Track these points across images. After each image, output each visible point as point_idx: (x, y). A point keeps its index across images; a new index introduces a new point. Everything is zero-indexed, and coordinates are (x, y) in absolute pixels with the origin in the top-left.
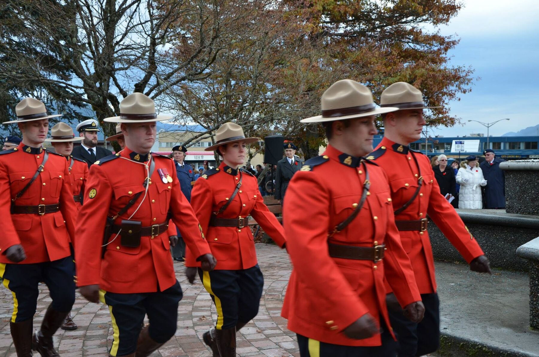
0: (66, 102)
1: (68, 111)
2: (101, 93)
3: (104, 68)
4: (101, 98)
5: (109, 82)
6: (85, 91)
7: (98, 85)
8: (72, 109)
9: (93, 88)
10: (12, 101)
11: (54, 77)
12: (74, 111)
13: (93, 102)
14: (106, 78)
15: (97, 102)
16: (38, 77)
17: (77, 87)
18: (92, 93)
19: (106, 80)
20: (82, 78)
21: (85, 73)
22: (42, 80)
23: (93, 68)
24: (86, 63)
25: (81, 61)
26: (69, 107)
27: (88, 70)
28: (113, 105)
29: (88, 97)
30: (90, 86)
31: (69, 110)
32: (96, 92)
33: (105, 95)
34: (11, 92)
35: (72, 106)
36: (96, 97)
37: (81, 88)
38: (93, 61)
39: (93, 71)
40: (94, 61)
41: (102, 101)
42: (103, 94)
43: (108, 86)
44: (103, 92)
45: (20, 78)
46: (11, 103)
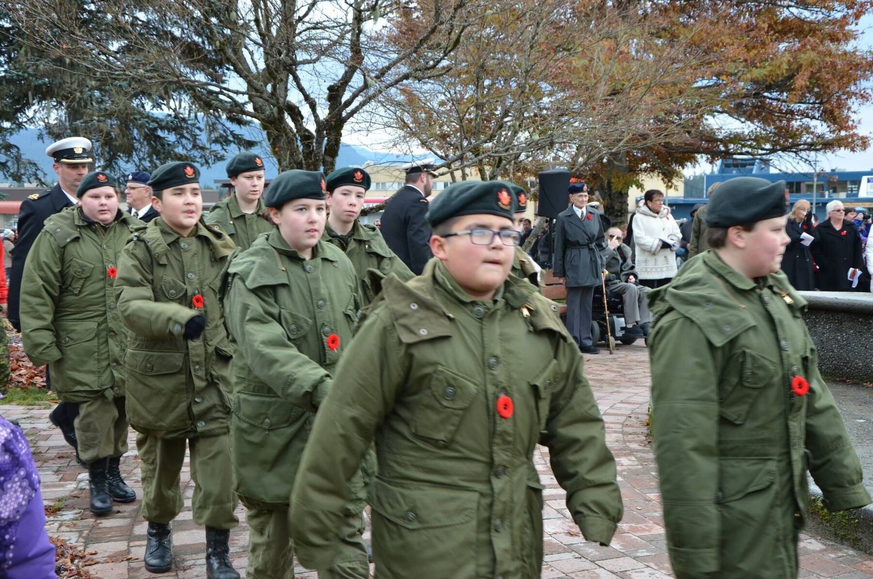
0: (218, 118)
1: (222, 132)
2: (274, 101)
3: (279, 61)
4: (275, 110)
5: (287, 82)
6: (250, 98)
7: (269, 88)
8: (228, 129)
9: (262, 93)
10: (138, 117)
11: (201, 77)
12: (231, 132)
13: (262, 116)
14: (283, 76)
15: (269, 117)
16: (178, 77)
17: (237, 93)
18: (260, 101)
19: (282, 80)
20: (245, 77)
21: (249, 70)
22: (184, 81)
23: (262, 60)
24: (251, 53)
25: (244, 50)
26: (223, 125)
27: (255, 64)
28: (293, 120)
29: (255, 108)
30: (257, 91)
31: (224, 131)
32: (267, 101)
33: (281, 105)
34: (135, 102)
35: (229, 124)
36: (268, 108)
37: (243, 93)
38: (262, 49)
39: (262, 65)
40: (265, 49)
41: (276, 115)
42: (278, 103)
43: (286, 90)
44: (278, 99)
45: (151, 78)
46: (136, 119)
